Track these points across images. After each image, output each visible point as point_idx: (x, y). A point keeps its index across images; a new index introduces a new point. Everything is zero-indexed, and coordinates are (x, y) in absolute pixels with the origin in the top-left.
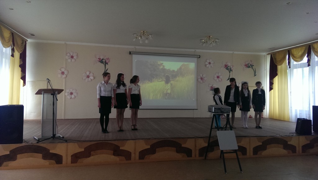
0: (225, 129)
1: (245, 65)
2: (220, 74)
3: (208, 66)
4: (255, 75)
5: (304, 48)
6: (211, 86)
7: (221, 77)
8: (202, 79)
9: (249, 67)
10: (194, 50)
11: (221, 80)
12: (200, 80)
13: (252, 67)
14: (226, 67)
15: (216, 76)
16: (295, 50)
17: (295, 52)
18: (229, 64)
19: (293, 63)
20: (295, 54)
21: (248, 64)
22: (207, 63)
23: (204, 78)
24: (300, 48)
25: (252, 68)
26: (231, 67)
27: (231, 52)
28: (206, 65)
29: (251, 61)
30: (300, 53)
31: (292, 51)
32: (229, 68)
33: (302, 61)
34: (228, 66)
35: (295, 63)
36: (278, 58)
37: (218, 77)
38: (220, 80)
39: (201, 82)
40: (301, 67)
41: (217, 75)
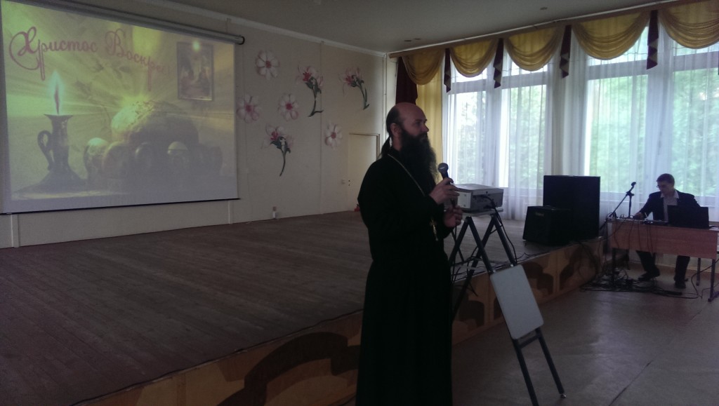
1: (347, 79)
2: (293, 99)
3: (263, 71)
4: (366, 107)
5: (487, 44)
6: (272, 130)
7: (296, 106)
8: (248, 108)
9: (354, 85)
10: (224, 17)
11: (297, 113)
13: (360, 84)
15: (283, 104)
16: (463, 48)
17: (462, 53)
18: (314, 73)
20: (463, 57)
21: (353, 77)
22: (261, 64)
23: (255, 106)
25: (361, 88)
26: (318, 81)
27: (318, 40)
28: (258, 69)
29: (358, 70)
30: (477, 57)
31: (457, 50)
32: (314, 82)
33: (480, 75)
34: (312, 78)
37: (289, 106)
38: (294, 113)
39: (248, 117)
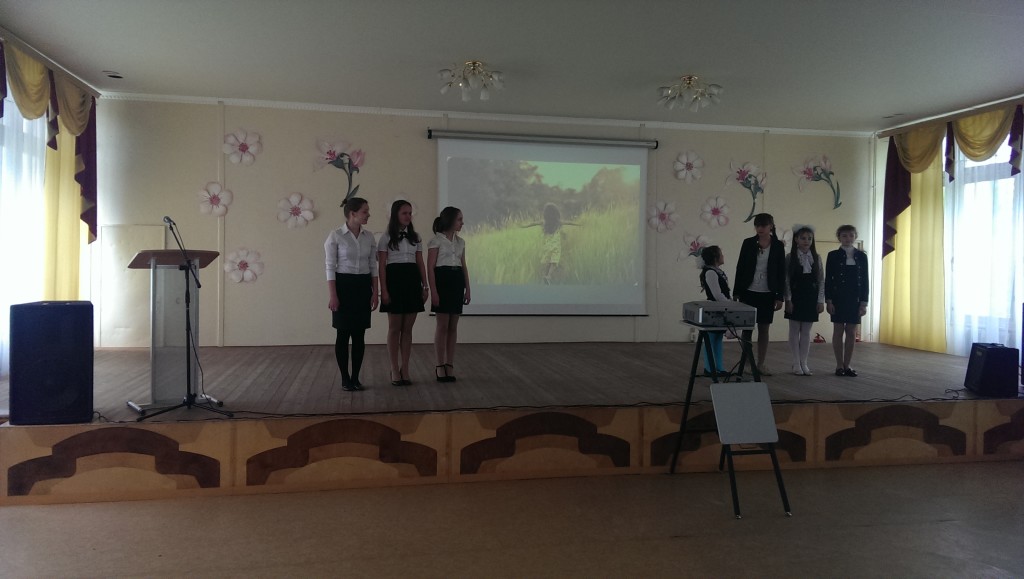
0: (738, 376)
1: (805, 173)
2: (721, 203)
3: (682, 174)
4: (837, 205)
5: (1001, 113)
6: (692, 239)
7: (725, 211)
8: (662, 217)
9: (818, 178)
10: (636, 124)
11: (727, 220)
12: (656, 221)
13: (828, 177)
14: (744, 178)
15: (708, 209)
16: (970, 120)
17: (969, 127)
18: (753, 170)
19: (964, 163)
20: (971, 133)
21: (815, 169)
22: (680, 166)
23: (670, 214)
24: (986, 116)
25: (829, 181)
26: (759, 178)
27: (762, 130)
28: (676, 174)
29: (825, 159)
30: (988, 133)
31: (962, 123)
32: (752, 180)
33: (993, 157)
34: (750, 176)
35: (970, 164)
36: (915, 147)
37: (716, 212)
38: (722, 220)
39: (662, 226)
40: (988, 178)
41: (713, 204)
